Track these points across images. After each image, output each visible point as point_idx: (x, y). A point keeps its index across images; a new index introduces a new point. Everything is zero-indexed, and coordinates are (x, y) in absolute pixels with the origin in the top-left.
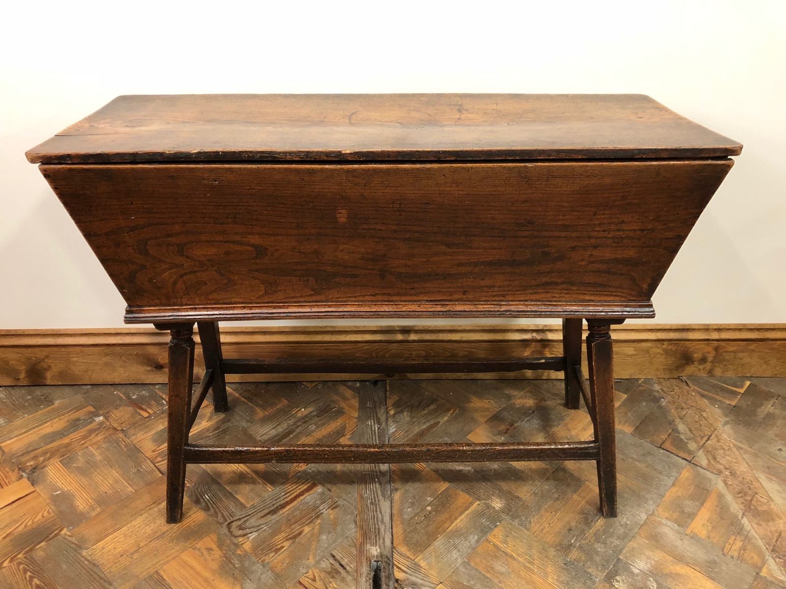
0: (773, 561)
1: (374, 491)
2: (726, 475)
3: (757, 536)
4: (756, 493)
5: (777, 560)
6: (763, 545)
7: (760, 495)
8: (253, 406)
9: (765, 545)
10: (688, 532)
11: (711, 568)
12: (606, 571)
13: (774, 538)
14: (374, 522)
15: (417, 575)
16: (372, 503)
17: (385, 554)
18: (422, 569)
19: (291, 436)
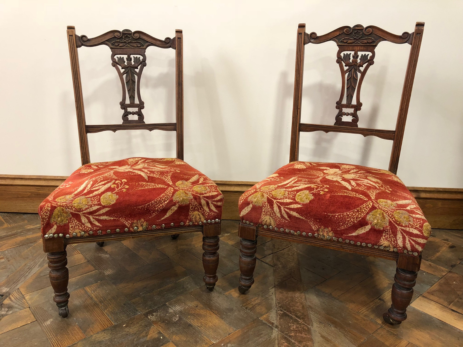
0: (275, 311)
1: (36, 262)
2: (279, 267)
3: (274, 298)
4: (293, 277)
5: (278, 312)
6: (275, 303)
7: (295, 278)
8: (5, 222)
9: (276, 303)
10: (227, 293)
11: (226, 313)
12: (150, 310)
13: (286, 300)
14: (21, 276)
15: (18, 303)
16: (28, 268)
17: (10, 292)
18: (24, 300)
19: (13, 236)
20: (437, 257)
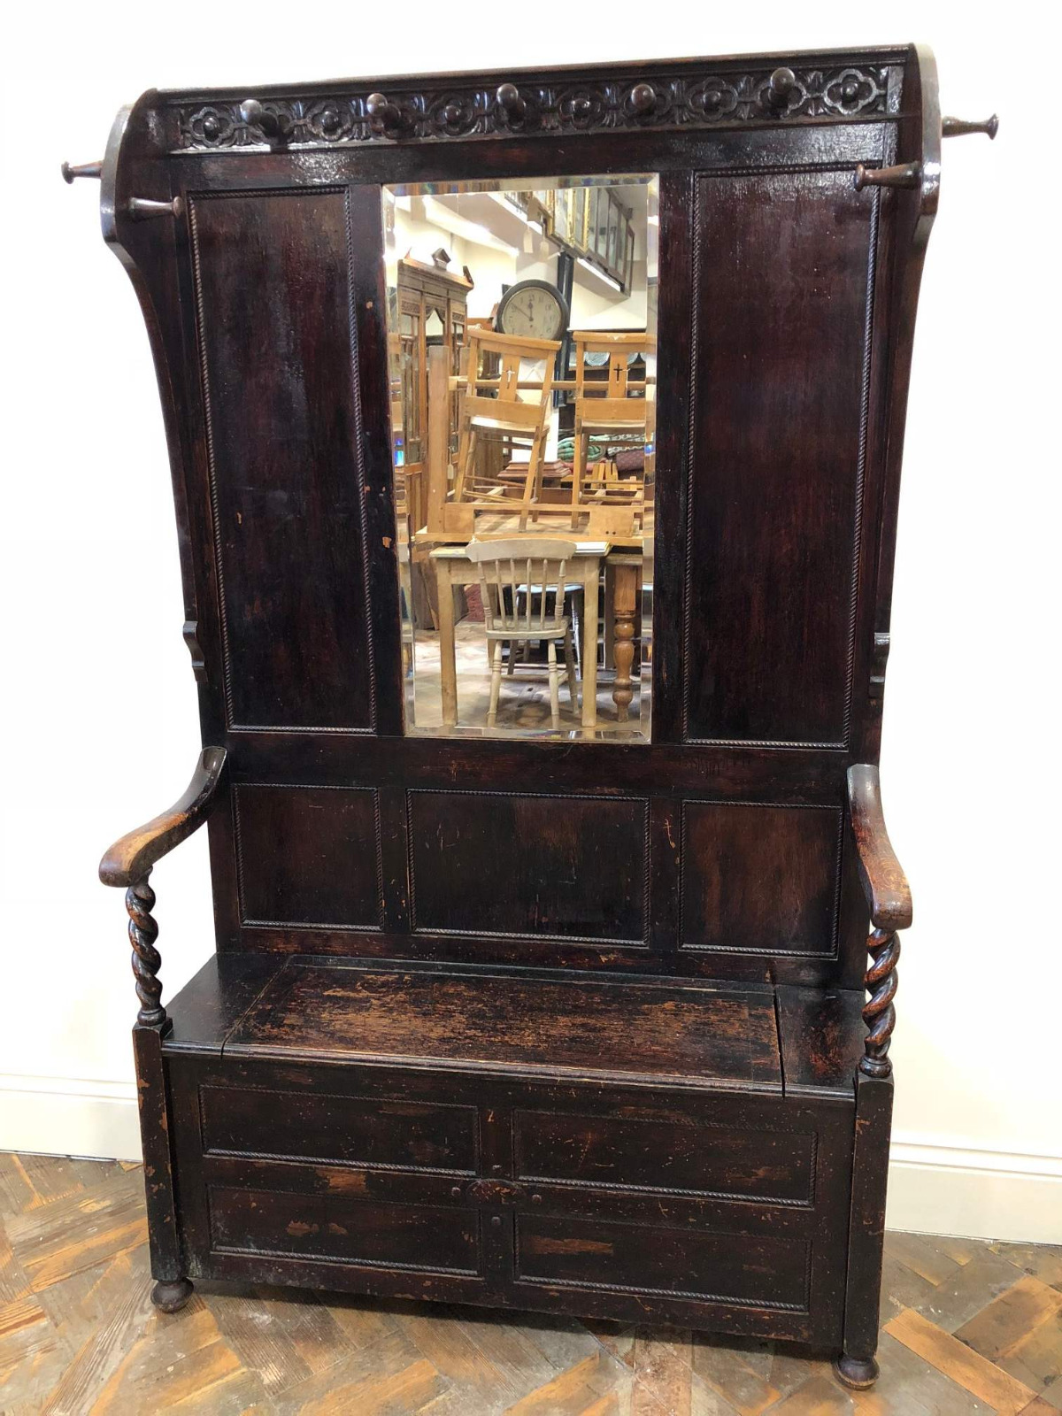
20: (1022, 1350)
